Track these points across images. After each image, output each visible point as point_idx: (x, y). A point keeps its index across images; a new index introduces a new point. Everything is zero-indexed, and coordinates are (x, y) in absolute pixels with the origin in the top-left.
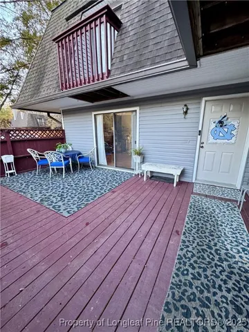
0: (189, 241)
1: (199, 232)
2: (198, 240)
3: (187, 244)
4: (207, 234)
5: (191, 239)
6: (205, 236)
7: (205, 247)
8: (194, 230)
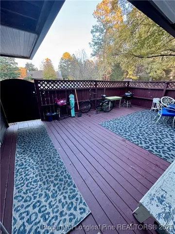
0: (51, 149)
1: (49, 157)
2: (48, 152)
3: (51, 147)
4: (44, 159)
5: (51, 150)
6: (45, 157)
7: (43, 151)
8: (52, 156)
